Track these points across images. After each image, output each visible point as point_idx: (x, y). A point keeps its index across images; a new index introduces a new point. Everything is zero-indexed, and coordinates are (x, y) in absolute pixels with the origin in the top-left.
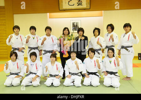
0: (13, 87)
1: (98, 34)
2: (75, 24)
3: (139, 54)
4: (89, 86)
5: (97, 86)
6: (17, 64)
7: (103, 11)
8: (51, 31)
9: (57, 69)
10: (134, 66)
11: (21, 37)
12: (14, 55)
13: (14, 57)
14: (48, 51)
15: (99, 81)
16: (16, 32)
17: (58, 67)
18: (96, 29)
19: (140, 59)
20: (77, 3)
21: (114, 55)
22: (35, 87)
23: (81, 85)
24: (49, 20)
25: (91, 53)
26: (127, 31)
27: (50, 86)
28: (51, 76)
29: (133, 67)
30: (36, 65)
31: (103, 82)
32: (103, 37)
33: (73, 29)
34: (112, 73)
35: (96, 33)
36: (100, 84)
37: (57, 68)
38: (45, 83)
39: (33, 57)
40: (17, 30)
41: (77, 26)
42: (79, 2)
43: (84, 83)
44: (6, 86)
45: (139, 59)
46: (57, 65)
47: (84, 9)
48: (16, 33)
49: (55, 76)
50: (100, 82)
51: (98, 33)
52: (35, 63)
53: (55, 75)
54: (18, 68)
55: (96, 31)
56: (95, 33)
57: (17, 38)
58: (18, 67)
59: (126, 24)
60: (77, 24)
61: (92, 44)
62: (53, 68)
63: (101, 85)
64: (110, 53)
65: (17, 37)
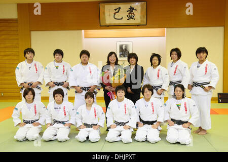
0: (27, 142)
1: (158, 63)
2: (124, 48)
3: (219, 94)
4: (143, 141)
5: (156, 143)
6: (35, 107)
7: (166, 29)
8: (89, 57)
9: (96, 116)
10: (213, 112)
11: (35, 65)
12: (30, 92)
13: (30, 95)
14: (82, 88)
15: (159, 134)
16: (30, 58)
17: (97, 112)
18: (154, 55)
19: (221, 102)
20: (128, 16)
21: (183, 95)
22: (61, 142)
23: (131, 140)
24: (85, 41)
25: (148, 91)
26: (202, 59)
27: (85, 141)
28: (86, 125)
29: (211, 114)
30: (64, 108)
31: (166, 136)
32: (165, 67)
33: (120, 55)
34: (180, 123)
35: (155, 61)
36: (160, 139)
37: (95, 114)
38: (77, 136)
39: (59, 96)
40: (30, 55)
41: (126, 50)
42: (130, 15)
43: (136, 138)
44: (18, 141)
45: (219, 102)
46: (95, 110)
47: (138, 25)
48: (29, 60)
49: (92, 126)
50: (160, 136)
51: (158, 61)
52: (62, 106)
53: (92, 124)
54: (36, 113)
55: (155, 58)
56: (153, 61)
57: (30, 68)
58: (35, 111)
59: (200, 48)
60: (126, 47)
61: (148, 78)
62: (89, 114)
63: (163, 141)
64: (179, 92)
65: (30, 65)
